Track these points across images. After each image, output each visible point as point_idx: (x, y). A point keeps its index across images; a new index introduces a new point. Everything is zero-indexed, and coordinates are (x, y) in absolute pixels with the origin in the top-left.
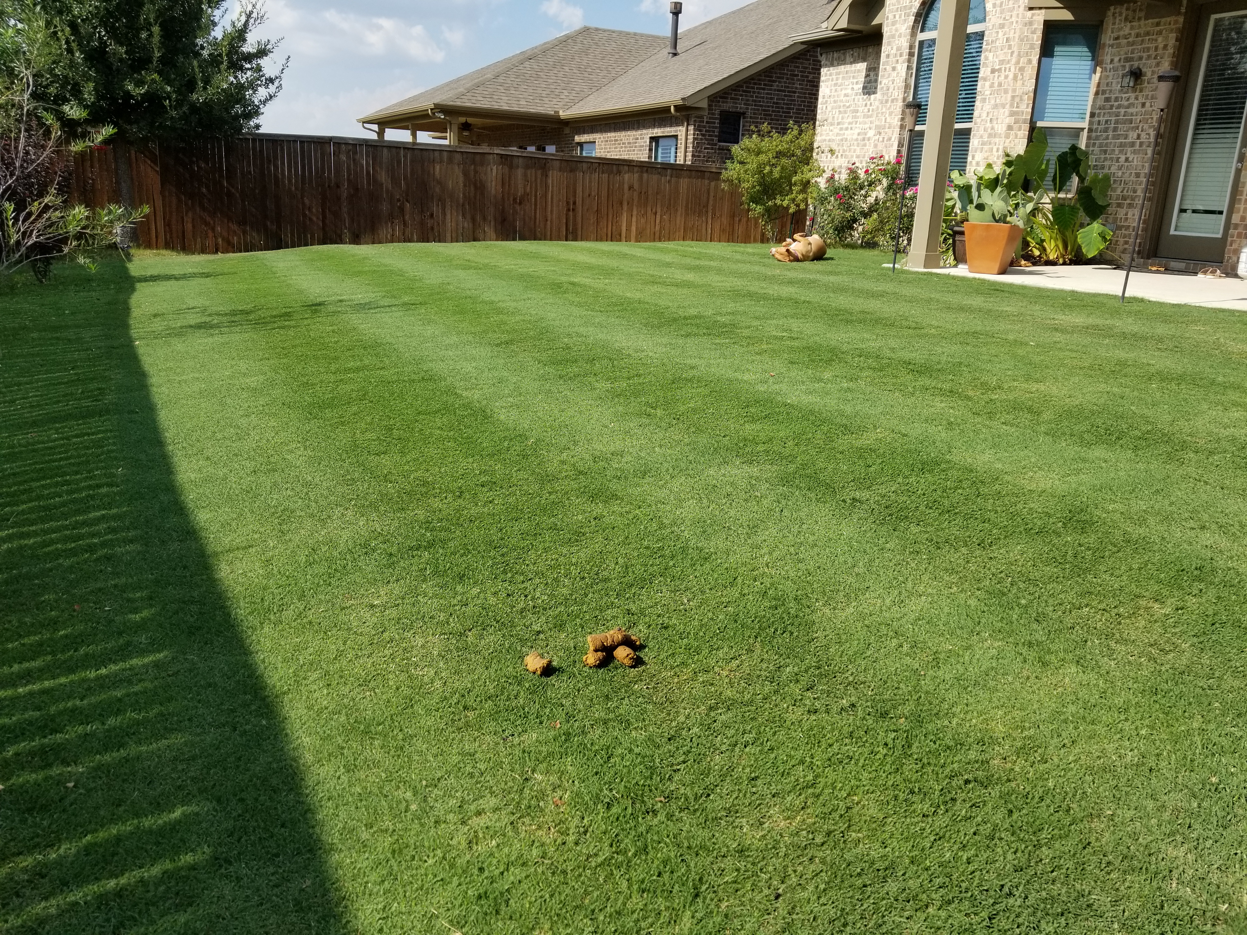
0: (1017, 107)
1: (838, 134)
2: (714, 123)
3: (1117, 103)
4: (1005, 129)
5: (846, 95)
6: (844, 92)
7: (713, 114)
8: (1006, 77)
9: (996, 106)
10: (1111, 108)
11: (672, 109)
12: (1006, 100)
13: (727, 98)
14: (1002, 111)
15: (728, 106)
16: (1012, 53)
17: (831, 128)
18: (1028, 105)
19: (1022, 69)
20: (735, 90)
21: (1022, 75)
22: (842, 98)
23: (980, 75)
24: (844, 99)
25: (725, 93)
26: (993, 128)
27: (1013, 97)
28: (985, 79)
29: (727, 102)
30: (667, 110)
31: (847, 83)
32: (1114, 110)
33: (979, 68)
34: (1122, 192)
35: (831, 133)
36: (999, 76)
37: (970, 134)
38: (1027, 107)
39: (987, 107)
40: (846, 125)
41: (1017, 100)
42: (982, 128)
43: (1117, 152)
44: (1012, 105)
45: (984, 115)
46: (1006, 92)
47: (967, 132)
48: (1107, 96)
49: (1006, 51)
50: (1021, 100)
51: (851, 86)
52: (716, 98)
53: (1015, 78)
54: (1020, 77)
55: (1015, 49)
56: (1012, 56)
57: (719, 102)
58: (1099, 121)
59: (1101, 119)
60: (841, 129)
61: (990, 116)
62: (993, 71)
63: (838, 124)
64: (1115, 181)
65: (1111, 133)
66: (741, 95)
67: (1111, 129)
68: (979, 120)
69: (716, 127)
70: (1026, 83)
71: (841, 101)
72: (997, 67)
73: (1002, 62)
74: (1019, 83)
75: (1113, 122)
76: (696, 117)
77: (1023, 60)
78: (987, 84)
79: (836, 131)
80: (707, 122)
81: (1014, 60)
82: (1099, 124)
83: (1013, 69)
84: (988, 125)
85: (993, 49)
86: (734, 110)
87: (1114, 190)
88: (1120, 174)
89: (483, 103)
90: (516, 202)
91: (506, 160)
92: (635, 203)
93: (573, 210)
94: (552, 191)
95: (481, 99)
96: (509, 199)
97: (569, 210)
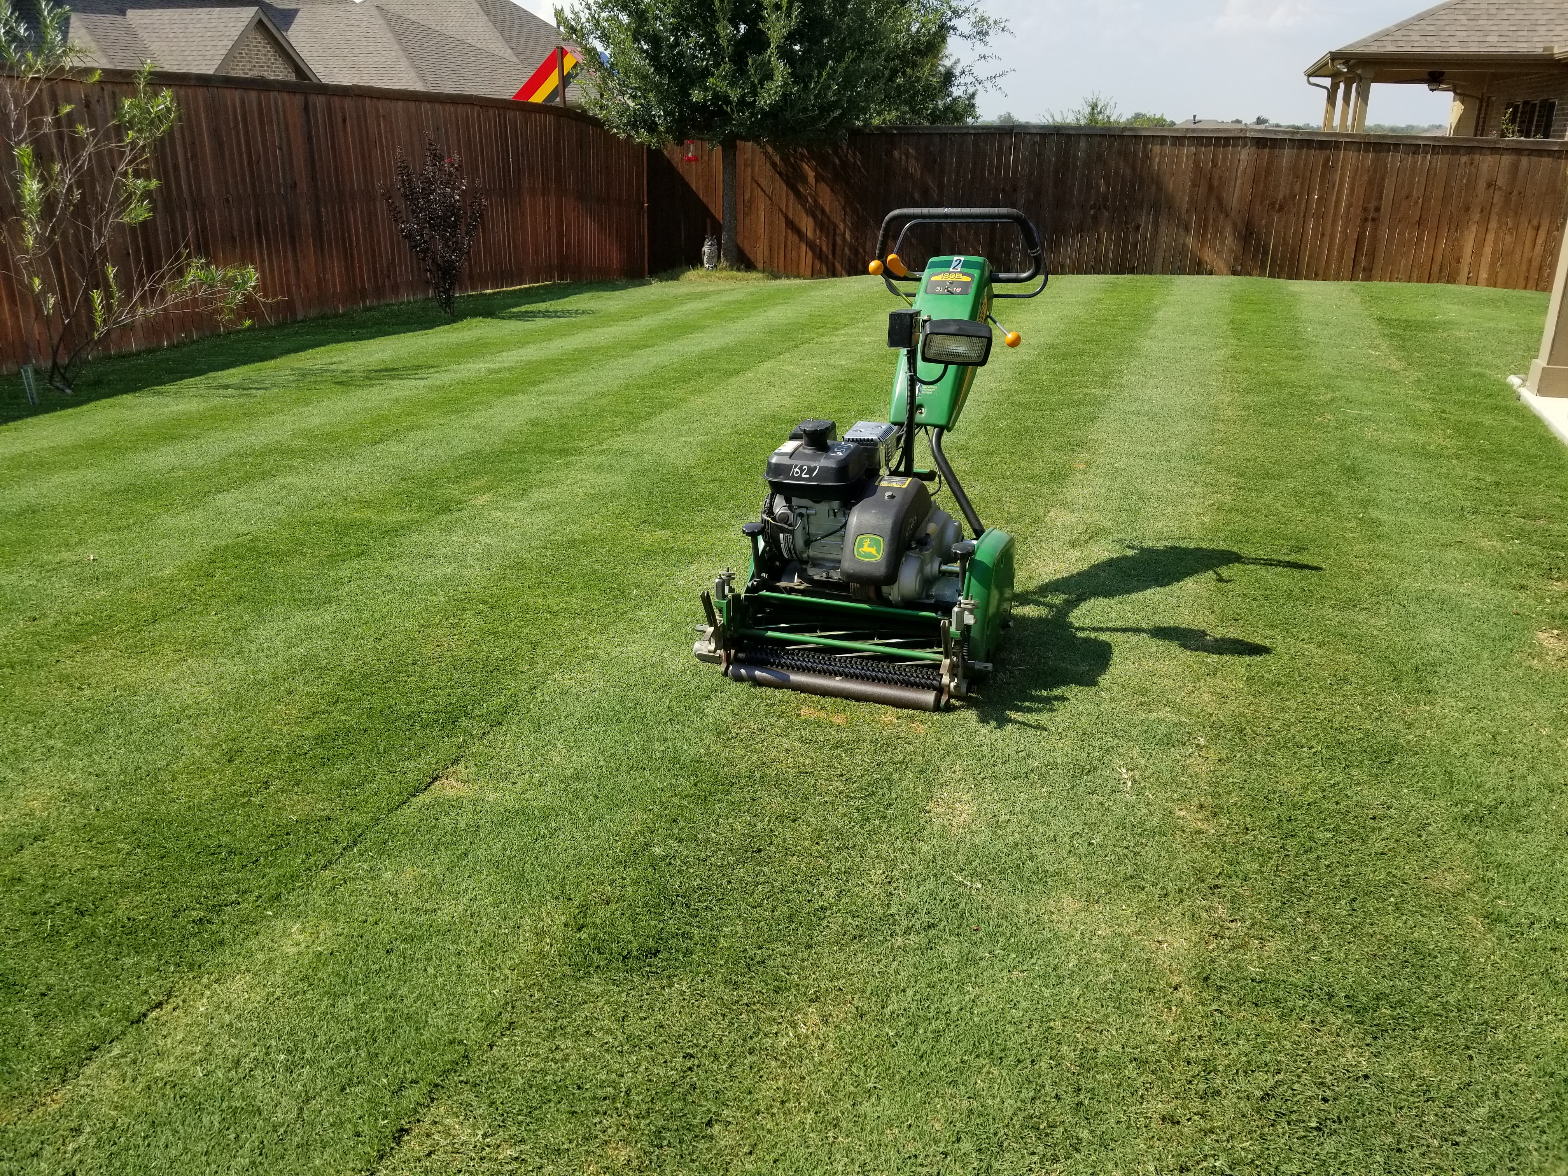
89: (1418, 45)
90: (1273, 207)
91: (1265, 147)
92: (1495, 210)
93: (1373, 220)
94: (1340, 192)
95: (1418, 38)
96: (1261, 203)
97: (1366, 220)
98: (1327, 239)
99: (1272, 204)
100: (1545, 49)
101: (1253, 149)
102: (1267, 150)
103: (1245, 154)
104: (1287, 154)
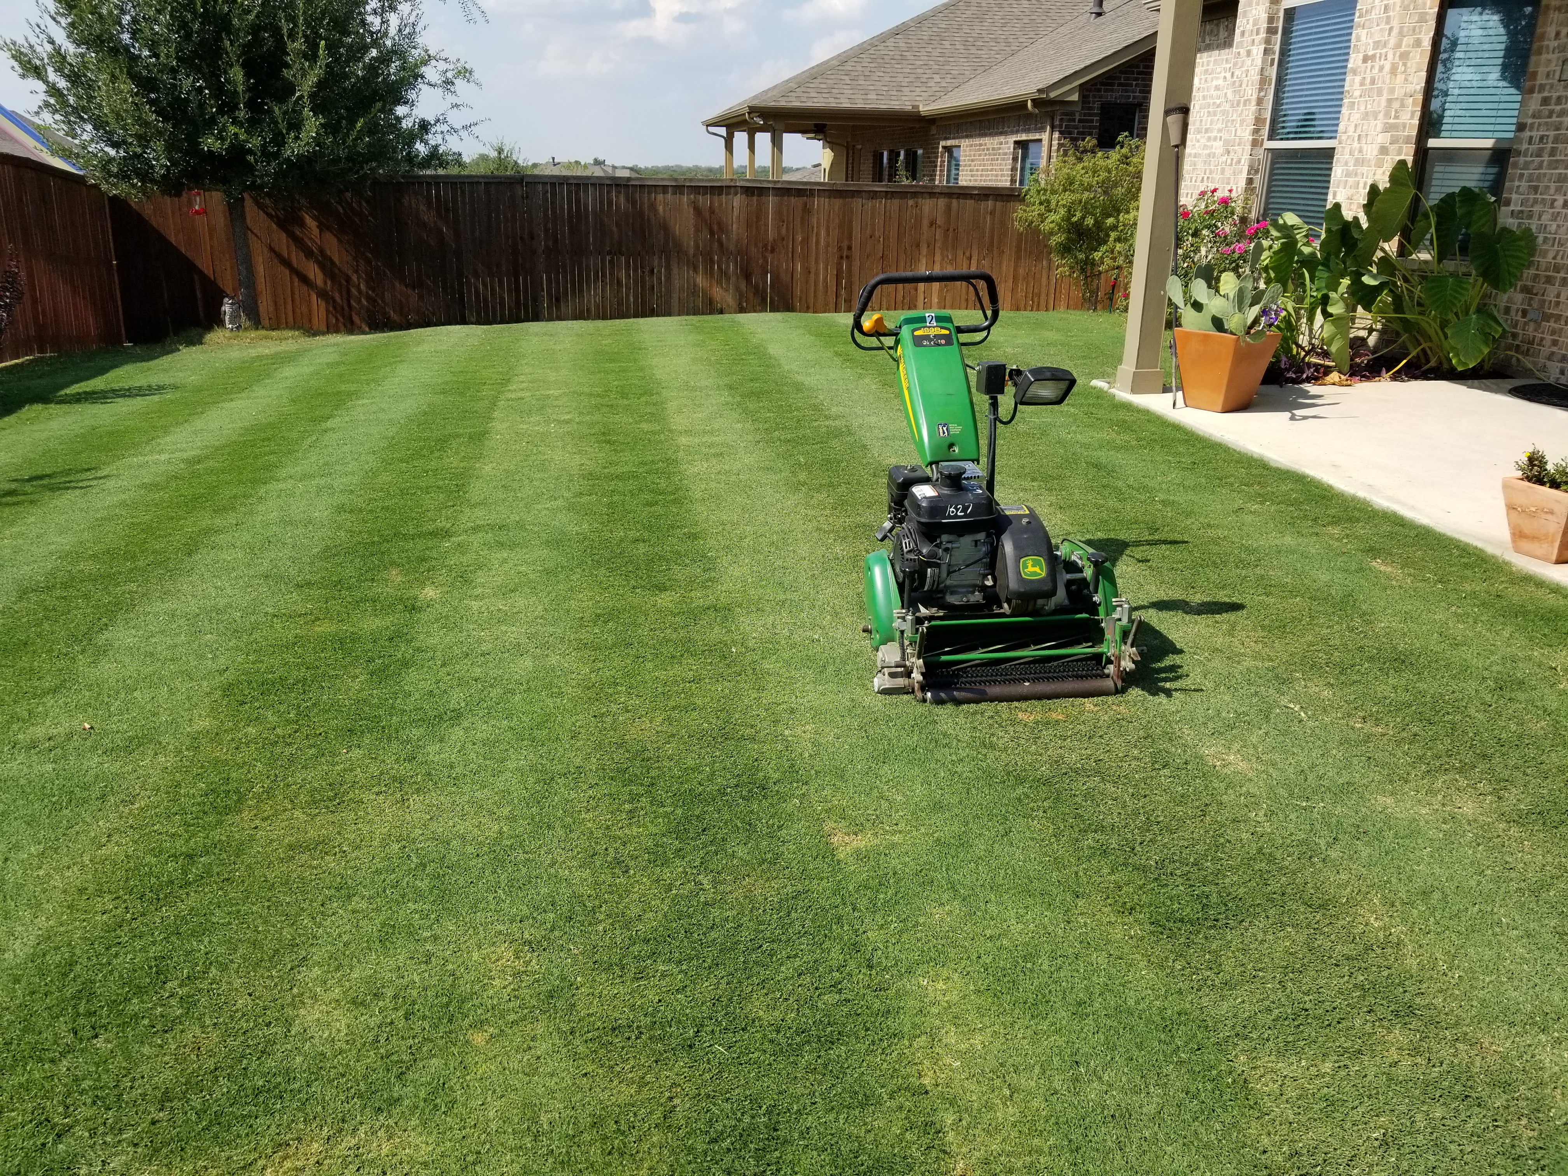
0: (1396, 117)
1: (1205, 147)
2: (1092, 121)
3: (1558, 108)
4: (1375, 152)
5: (1217, 88)
6: (1215, 83)
7: (1090, 108)
8: (1381, 68)
9: (1366, 116)
10: (1550, 116)
11: (1029, 103)
12: (1379, 106)
13: (1112, 85)
14: (1373, 123)
15: (1115, 95)
16: (1391, 29)
17: (1198, 136)
18: (1413, 113)
19: (1404, 56)
20: (1126, 73)
21: (1405, 65)
22: (1212, 92)
23: (1350, 66)
24: (1215, 93)
25: (1110, 78)
26: (1360, 151)
27: (1390, 101)
28: (1355, 72)
29: (1112, 91)
30: (1022, 105)
31: (1218, 70)
32: (1554, 119)
33: (1348, 54)
34: (1554, 258)
35: (1197, 145)
36: (1372, 67)
37: (1332, 157)
38: (1412, 117)
39: (1356, 117)
40: (1215, 134)
41: (1396, 105)
42: (1347, 151)
43: (1552, 191)
44: (1387, 115)
45: (1351, 129)
46: (1380, 93)
47: (1329, 154)
48: (1546, 94)
49: (1382, 26)
50: (1403, 105)
51: (1223, 75)
52: (1095, 84)
53: (1394, 71)
54: (1401, 68)
55: (1395, 23)
56: (1389, 35)
57: (1099, 90)
58: (1531, 138)
59: (1534, 133)
60: (1209, 139)
61: (1359, 132)
62: (1365, 59)
63: (1207, 131)
64: (1546, 239)
65: (1546, 158)
66: (1136, 79)
67: (1547, 151)
68: (1344, 137)
69: (1094, 127)
70: (1410, 78)
71: (1211, 97)
72: (1370, 53)
73: (1377, 45)
74: (1400, 78)
75: (1551, 139)
76: (1063, 114)
77: (1408, 41)
78: (1358, 79)
79: (1203, 141)
80: (1080, 121)
81: (1392, 42)
82: (1530, 143)
83: (1390, 56)
84: (1356, 145)
85: (1367, 23)
86: (1123, 101)
87: (1544, 253)
88: (1554, 227)
89: (816, 100)
90: (767, 249)
91: (753, 194)
92: (938, 245)
93: (847, 257)
94: (818, 235)
95: (815, 95)
96: (756, 244)
97: (842, 257)
98: (812, 275)
99: (765, 246)
100: (913, 107)
101: (744, 196)
102: (755, 198)
103: (737, 201)
104: (772, 200)
